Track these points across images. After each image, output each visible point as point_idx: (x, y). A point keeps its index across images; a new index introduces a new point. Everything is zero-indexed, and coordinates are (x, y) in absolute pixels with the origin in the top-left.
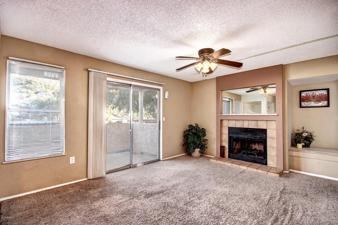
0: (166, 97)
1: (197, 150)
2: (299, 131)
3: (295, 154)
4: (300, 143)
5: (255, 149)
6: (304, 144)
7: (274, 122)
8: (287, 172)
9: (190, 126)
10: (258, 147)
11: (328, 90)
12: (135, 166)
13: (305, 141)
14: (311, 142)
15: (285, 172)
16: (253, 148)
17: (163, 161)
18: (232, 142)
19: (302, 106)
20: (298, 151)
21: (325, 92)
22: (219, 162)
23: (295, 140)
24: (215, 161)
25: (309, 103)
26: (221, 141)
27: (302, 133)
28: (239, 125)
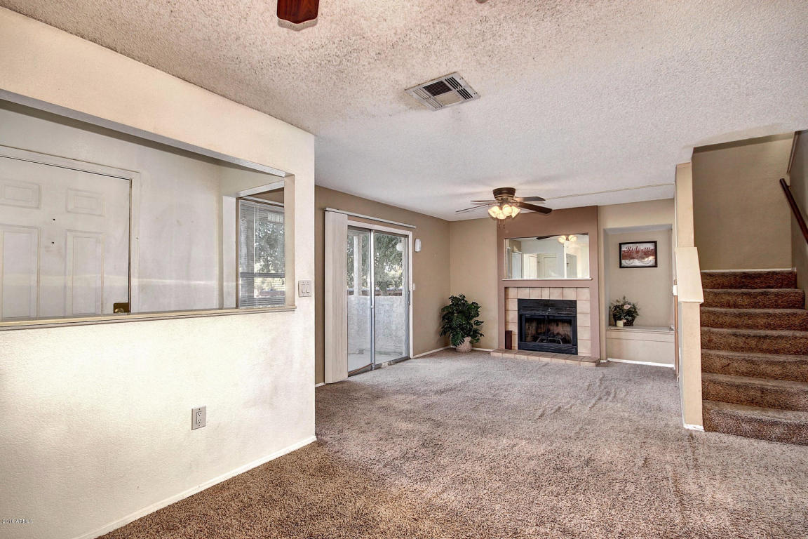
0: (418, 249)
1: (468, 339)
2: (618, 302)
3: (614, 334)
4: (621, 320)
5: (558, 334)
6: (625, 321)
7: (586, 290)
8: (605, 361)
9: (453, 299)
10: (562, 330)
11: (655, 243)
12: (379, 367)
13: (627, 317)
14: (634, 318)
15: (602, 361)
16: (555, 333)
17: (415, 358)
18: (524, 323)
19: (622, 265)
20: (619, 330)
21: (651, 246)
22: (507, 355)
23: (614, 315)
24: (500, 354)
25: (632, 260)
26: (506, 323)
27: (623, 306)
28: (535, 295)
